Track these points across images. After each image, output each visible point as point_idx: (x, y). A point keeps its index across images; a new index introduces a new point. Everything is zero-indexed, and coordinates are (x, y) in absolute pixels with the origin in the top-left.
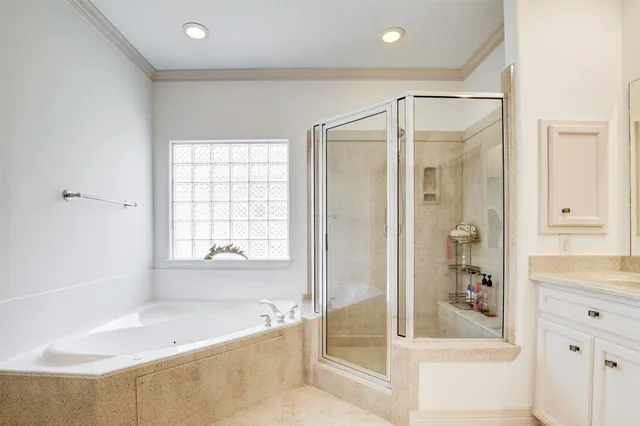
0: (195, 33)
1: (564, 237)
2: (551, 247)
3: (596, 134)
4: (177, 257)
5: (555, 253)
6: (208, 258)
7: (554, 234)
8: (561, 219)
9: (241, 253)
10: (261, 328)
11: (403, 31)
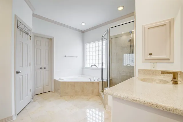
0: (83, 24)
1: (153, 63)
2: (148, 66)
3: (165, 25)
4: (87, 67)
5: (150, 69)
6: (91, 67)
7: (149, 62)
8: (149, 57)
9: (97, 66)
10: (89, 81)
11: (123, 7)
